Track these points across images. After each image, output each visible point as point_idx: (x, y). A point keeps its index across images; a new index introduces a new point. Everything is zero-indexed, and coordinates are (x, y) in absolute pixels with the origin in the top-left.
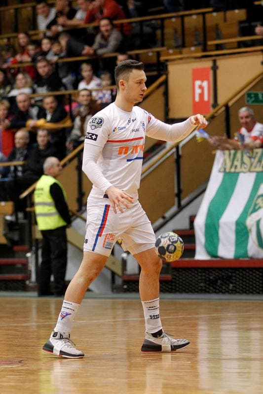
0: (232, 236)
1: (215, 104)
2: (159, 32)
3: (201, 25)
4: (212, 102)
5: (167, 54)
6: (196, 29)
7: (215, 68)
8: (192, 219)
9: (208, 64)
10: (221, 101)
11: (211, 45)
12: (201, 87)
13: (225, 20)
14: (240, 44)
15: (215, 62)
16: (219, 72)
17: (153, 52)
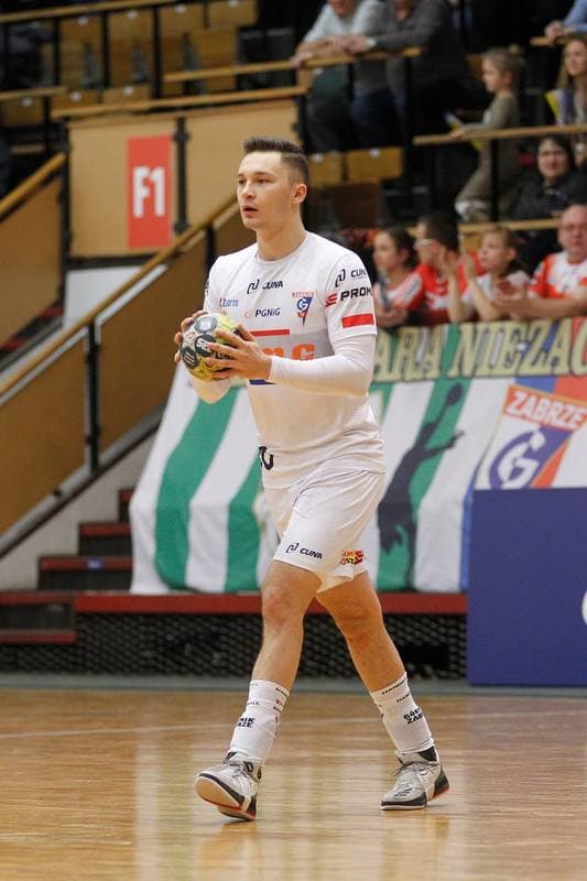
0: (221, 540)
1: (182, 225)
2: (47, 51)
3: (148, 34)
4: (173, 218)
5: (69, 103)
6: (137, 45)
7: (181, 138)
8: (125, 497)
9: (164, 128)
10: (197, 216)
11: (173, 83)
12: (148, 183)
13: (206, 25)
14: (243, 82)
15: (181, 123)
16: (192, 147)
17: (33, 98)
